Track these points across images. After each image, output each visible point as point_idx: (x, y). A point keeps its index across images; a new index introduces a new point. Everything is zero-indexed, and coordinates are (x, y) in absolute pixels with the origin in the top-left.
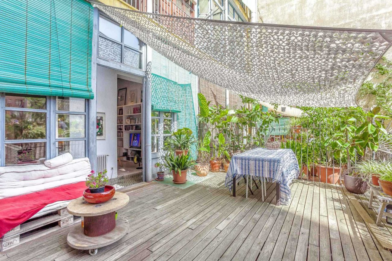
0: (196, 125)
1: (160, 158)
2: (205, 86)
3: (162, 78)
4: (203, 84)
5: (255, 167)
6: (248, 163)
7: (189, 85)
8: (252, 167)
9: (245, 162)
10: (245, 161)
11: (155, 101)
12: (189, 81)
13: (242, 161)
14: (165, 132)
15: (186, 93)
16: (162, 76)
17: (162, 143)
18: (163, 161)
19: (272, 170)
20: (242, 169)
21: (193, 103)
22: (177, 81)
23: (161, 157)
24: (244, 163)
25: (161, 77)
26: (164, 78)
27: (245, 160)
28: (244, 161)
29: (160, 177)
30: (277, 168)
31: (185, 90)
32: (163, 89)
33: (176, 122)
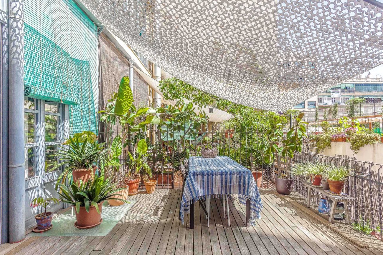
0: (96, 128)
1: (39, 188)
2: (108, 70)
3: (44, 38)
4: (106, 66)
5: (222, 183)
6: (212, 179)
7: (87, 63)
8: (217, 185)
9: (208, 179)
10: (208, 177)
11: (30, 79)
12: (88, 57)
13: (203, 178)
14: (48, 139)
15: (82, 75)
16: (44, 33)
17: (41, 160)
18: (45, 192)
19: (242, 184)
20: (204, 188)
21: (92, 92)
22: (69, 52)
23: (41, 184)
24: (206, 180)
25: (41, 35)
26: (48, 40)
27: (208, 175)
28: (206, 177)
29: (44, 225)
30: (249, 182)
31: (81, 70)
32: (46, 60)
33: (66, 122)
